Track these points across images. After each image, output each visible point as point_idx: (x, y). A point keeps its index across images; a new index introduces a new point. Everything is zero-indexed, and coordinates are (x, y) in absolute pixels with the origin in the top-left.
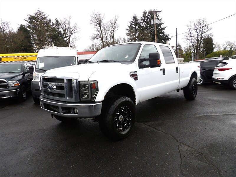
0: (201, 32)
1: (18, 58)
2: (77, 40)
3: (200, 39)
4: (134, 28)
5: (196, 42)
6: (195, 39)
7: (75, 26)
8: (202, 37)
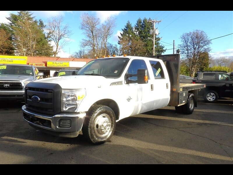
0: (197, 46)
1: (2, 60)
2: (66, 45)
3: (196, 54)
4: (127, 36)
5: (193, 56)
6: (191, 53)
7: (65, 30)
8: (198, 52)
